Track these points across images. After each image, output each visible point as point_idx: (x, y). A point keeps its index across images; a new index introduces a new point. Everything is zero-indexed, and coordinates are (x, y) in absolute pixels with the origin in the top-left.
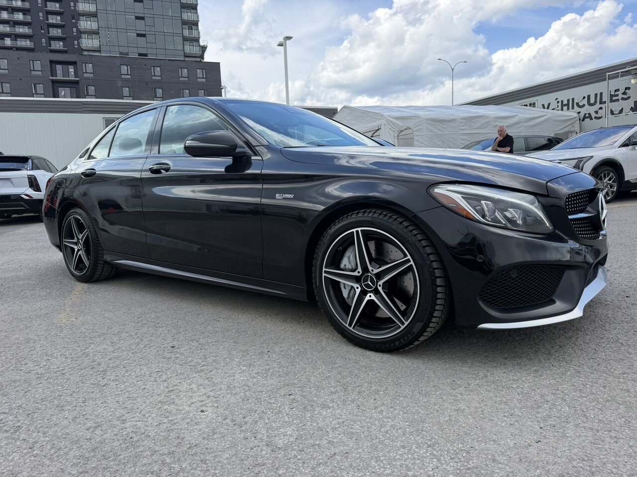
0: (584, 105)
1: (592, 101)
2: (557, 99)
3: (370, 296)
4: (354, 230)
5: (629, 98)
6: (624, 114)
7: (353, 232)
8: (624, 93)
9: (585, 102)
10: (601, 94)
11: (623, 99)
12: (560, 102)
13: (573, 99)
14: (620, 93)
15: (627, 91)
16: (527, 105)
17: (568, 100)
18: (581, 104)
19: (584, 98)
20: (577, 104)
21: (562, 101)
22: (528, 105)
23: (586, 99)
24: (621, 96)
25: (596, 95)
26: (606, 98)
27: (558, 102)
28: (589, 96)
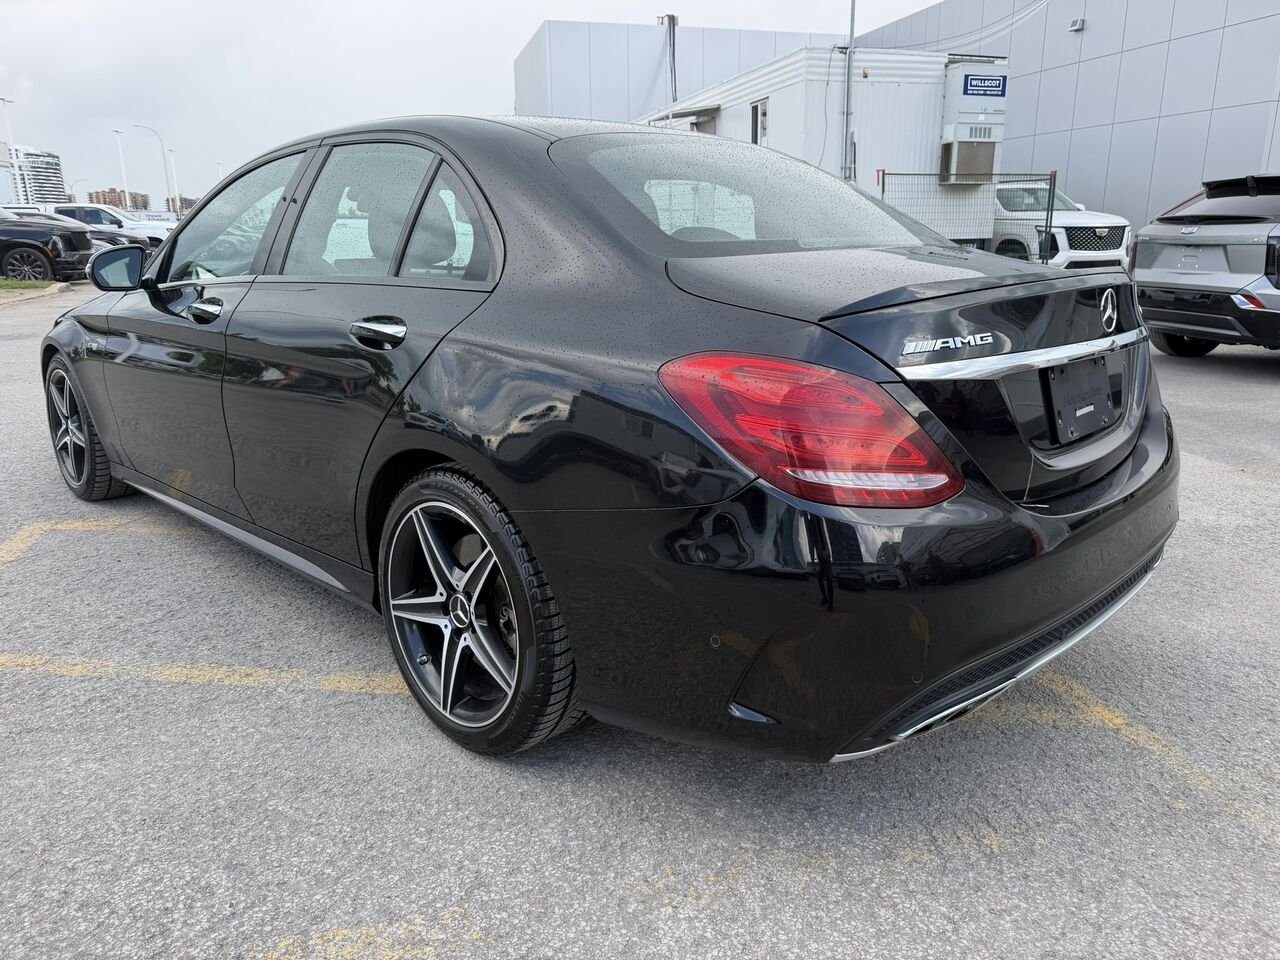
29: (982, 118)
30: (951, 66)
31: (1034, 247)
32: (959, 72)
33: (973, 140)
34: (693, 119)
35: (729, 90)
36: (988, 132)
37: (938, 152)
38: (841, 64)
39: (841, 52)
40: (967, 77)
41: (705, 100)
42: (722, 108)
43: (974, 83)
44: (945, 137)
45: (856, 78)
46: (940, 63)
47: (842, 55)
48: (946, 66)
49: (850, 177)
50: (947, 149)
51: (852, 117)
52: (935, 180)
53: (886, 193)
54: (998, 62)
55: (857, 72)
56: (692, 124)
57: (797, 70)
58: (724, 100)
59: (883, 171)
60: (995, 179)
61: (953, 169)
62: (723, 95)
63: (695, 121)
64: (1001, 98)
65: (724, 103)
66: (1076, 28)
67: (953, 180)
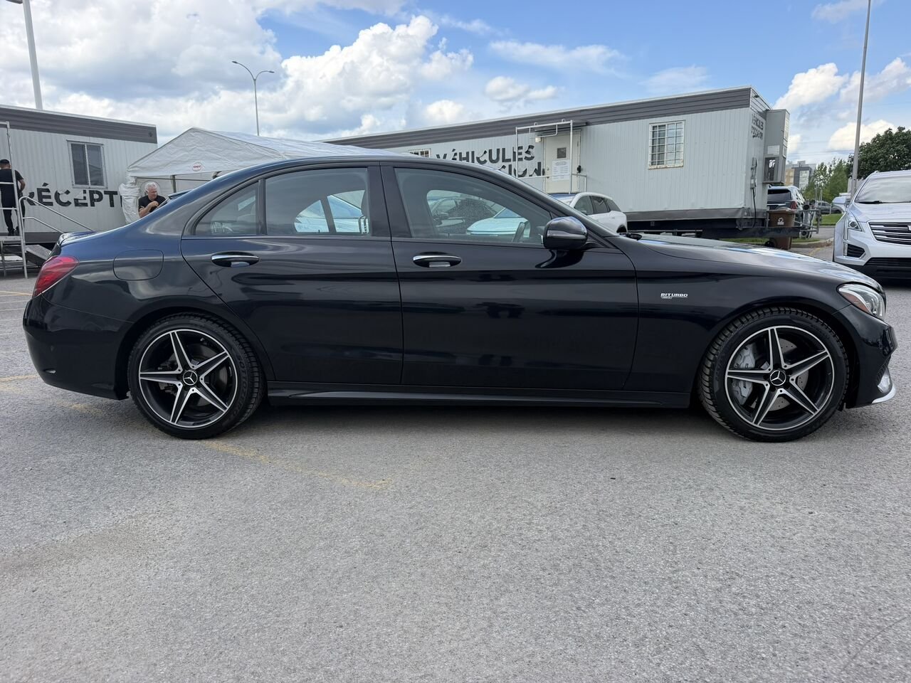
0: (485, 161)
1: (494, 157)
2: (454, 150)
3: (781, 391)
4: (769, 329)
5: (532, 158)
6: (528, 174)
7: (767, 331)
8: (528, 152)
9: (486, 157)
10: (504, 150)
11: (526, 158)
12: (458, 154)
13: (473, 153)
14: (523, 151)
15: (530, 150)
16: (417, 154)
17: (468, 153)
18: (482, 159)
19: (485, 152)
20: (478, 159)
21: (460, 154)
22: (420, 154)
23: (487, 154)
24: (524, 155)
25: (498, 150)
26: (509, 155)
27: (456, 154)
28: (490, 151)
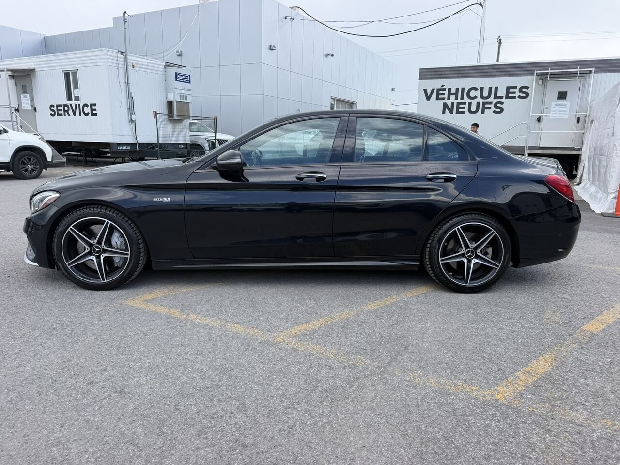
29: (183, 91)
30: (167, 68)
31: (206, 147)
32: (172, 71)
33: (181, 101)
34: (10, 73)
35: (40, 61)
36: (186, 98)
37: (166, 105)
38: (122, 59)
39: (122, 54)
40: (176, 73)
41: (16, 64)
42: (36, 70)
43: (179, 76)
44: (168, 98)
45: (130, 67)
46: (162, 65)
47: (122, 56)
48: (165, 67)
49: (132, 113)
50: (170, 104)
51: (130, 85)
52: (166, 117)
53: (158, 122)
54: (183, 68)
55: (130, 64)
56: (9, 75)
57: (100, 59)
58: (37, 66)
59: (156, 112)
60: (191, 118)
61: (175, 113)
62: (35, 63)
63: (11, 74)
64: (189, 84)
65: (38, 68)
66: (179, 54)
67: (176, 117)
